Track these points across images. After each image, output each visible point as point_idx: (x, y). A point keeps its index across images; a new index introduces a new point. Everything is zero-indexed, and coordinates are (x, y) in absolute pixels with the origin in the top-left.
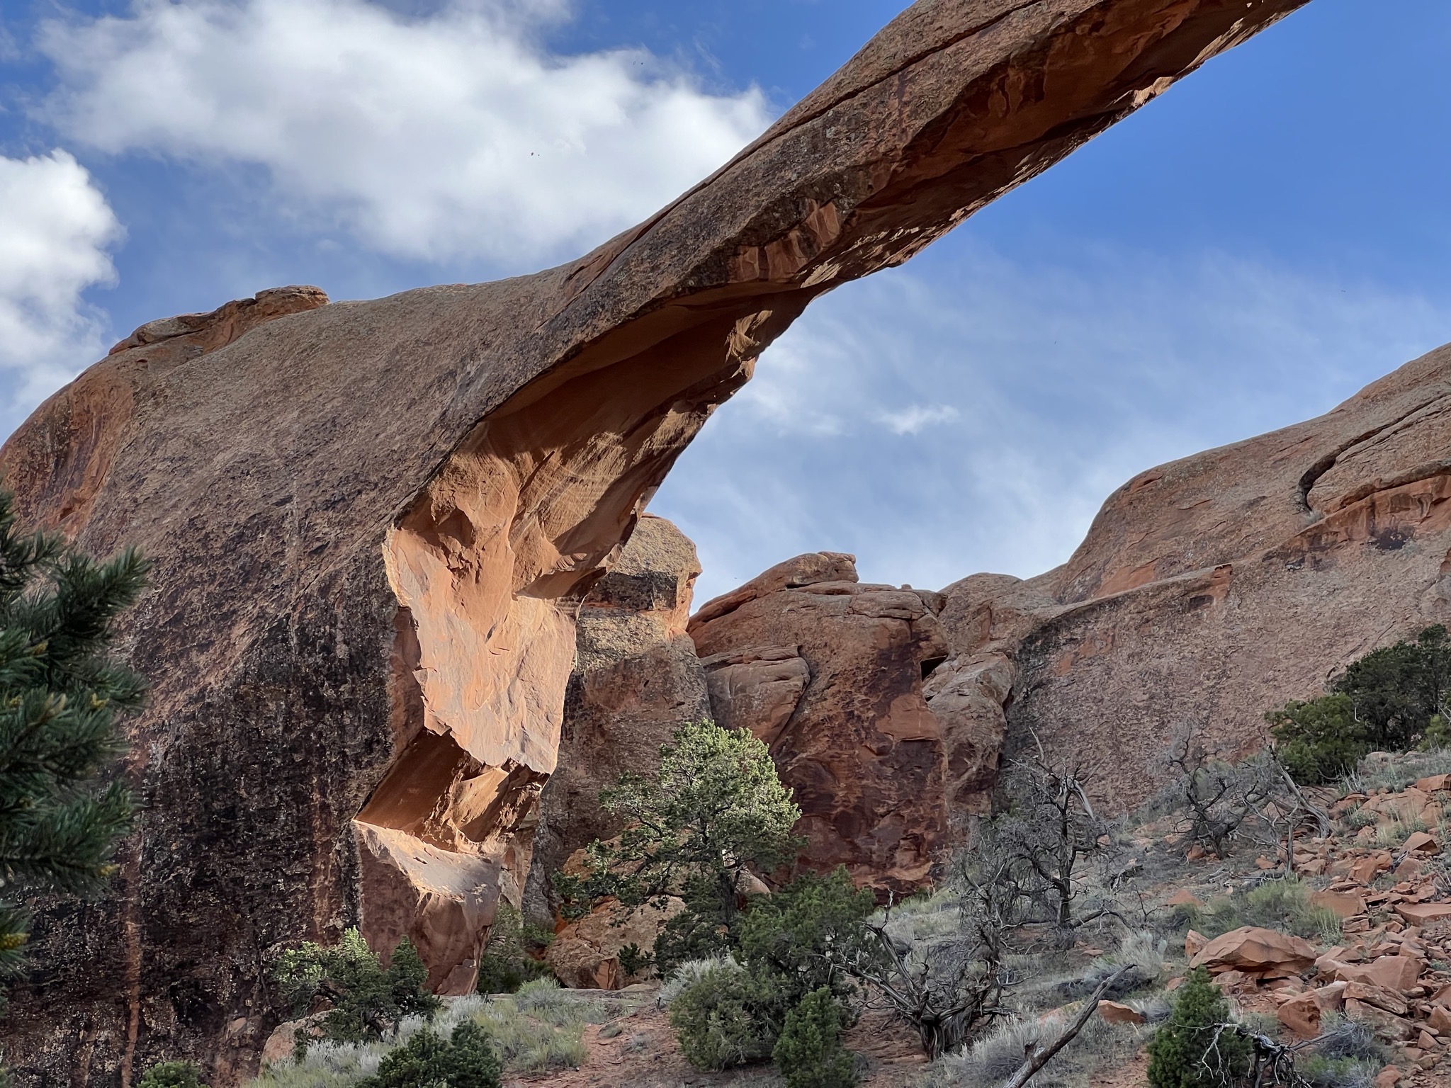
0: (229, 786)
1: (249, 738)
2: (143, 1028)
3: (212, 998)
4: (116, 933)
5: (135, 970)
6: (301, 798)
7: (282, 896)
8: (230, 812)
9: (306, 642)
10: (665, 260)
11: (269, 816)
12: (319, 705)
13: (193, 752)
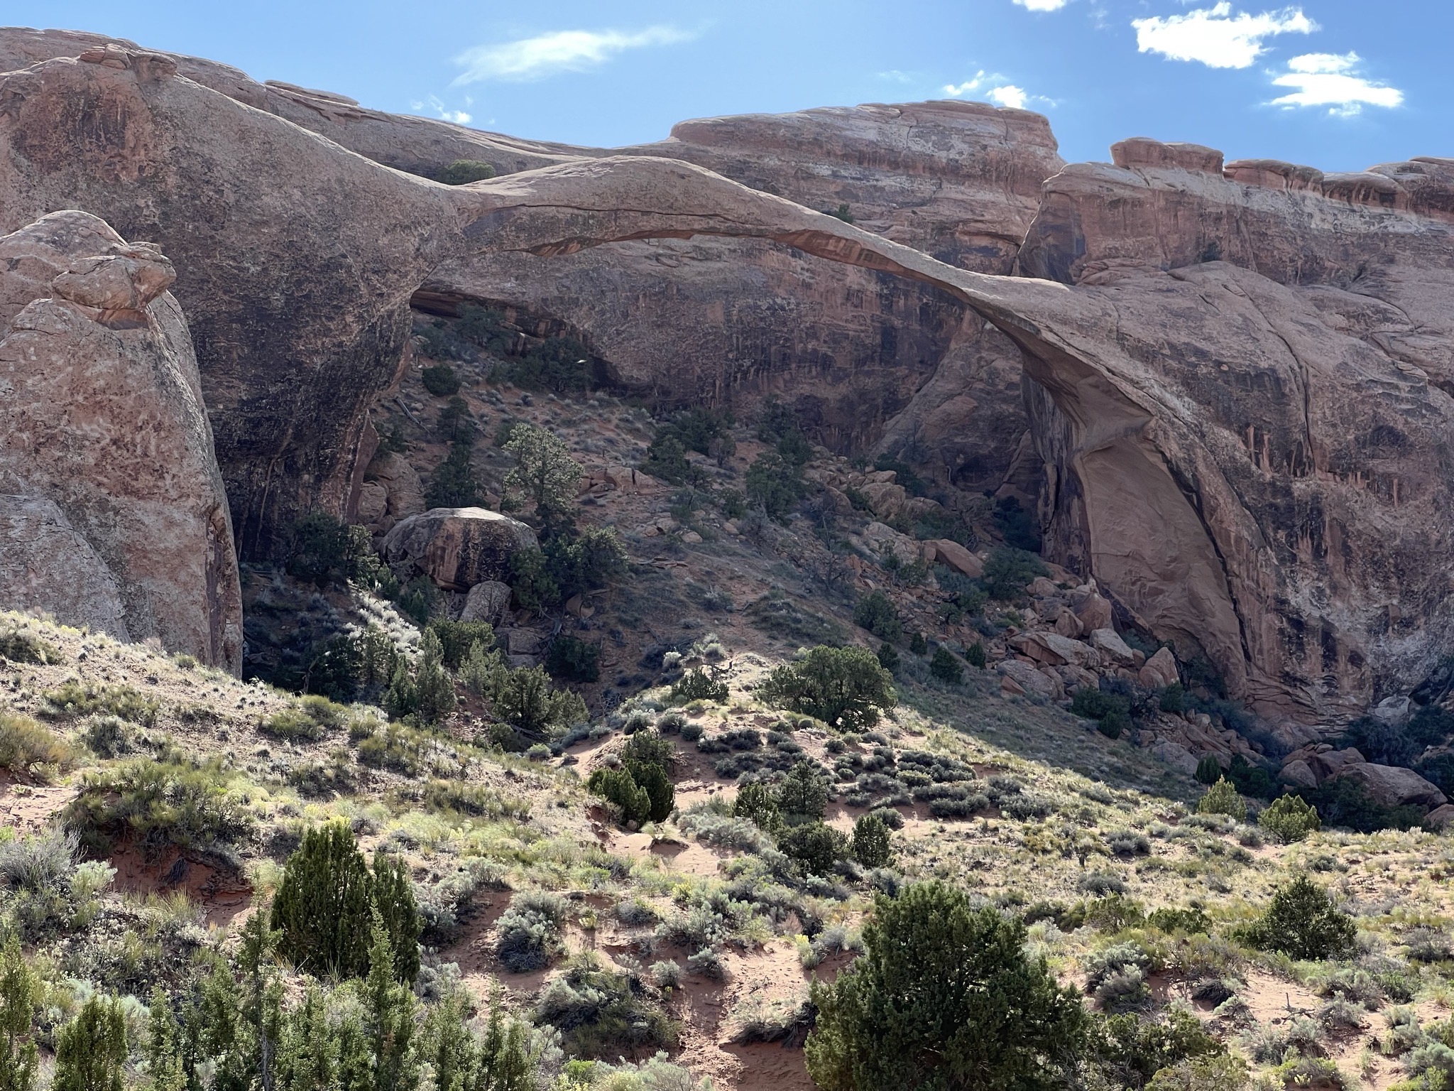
0: (339, 384)
1: (353, 368)
2: (273, 470)
3: (295, 463)
4: (284, 432)
5: (282, 449)
6: (357, 396)
7: (336, 431)
8: (333, 395)
9: (382, 336)
10: (522, 236)
11: (344, 399)
12: (378, 362)
13: (333, 368)
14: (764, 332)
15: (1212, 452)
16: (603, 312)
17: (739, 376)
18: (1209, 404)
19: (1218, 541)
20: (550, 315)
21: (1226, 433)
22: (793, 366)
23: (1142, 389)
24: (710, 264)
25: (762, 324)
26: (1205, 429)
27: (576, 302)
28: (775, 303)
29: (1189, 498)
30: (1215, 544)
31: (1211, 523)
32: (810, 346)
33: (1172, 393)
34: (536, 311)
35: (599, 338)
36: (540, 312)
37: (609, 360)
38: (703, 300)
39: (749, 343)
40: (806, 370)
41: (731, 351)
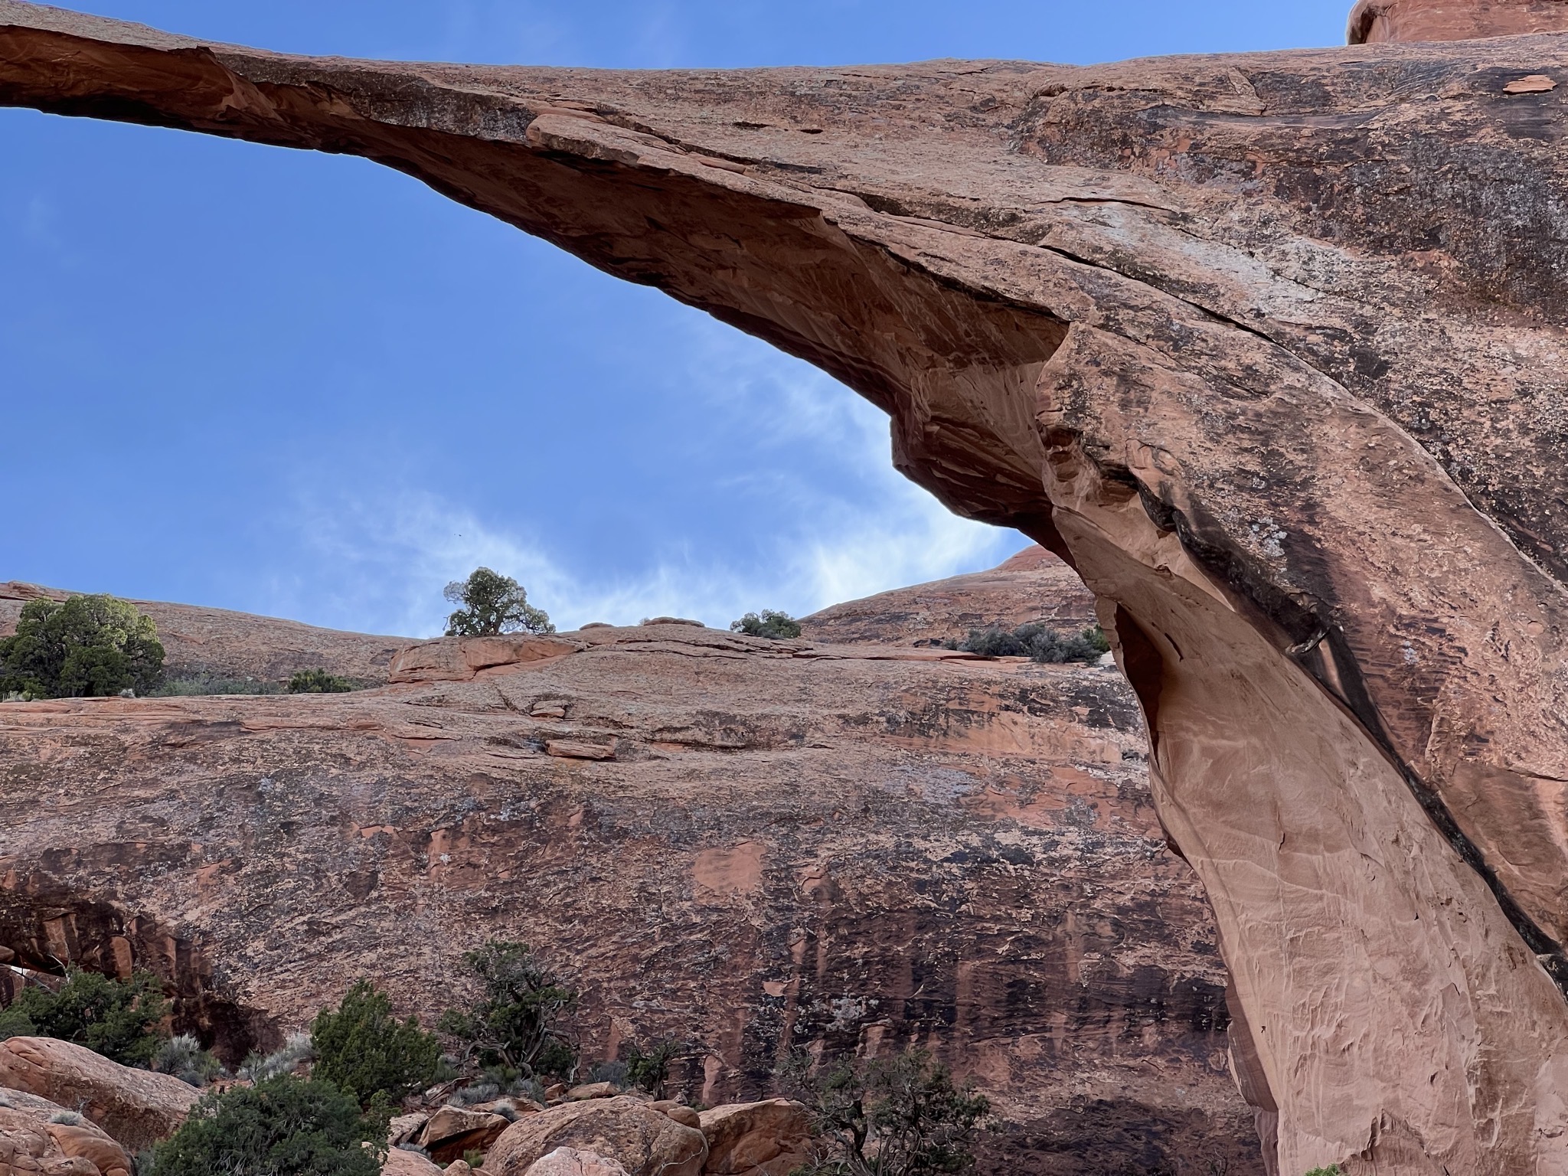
14: (926, 919)
15: (1428, 432)
16: (268, 876)
17: (817, 1048)
18: (1432, 239)
19: (1490, 849)
20: (64, 891)
21: (1526, 341)
22: (1059, 1018)
23: (1033, 236)
24: (760, 755)
25: (925, 900)
26: (1381, 342)
27: (176, 858)
28: (990, 842)
29: (1308, 663)
30: (1488, 875)
31: (1428, 760)
32: (1128, 960)
33: (1224, 235)
34: (21, 887)
35: (232, 944)
36: (33, 889)
37: (255, 1003)
38: (687, 839)
39: (860, 950)
40: (1114, 1031)
41: (776, 974)
